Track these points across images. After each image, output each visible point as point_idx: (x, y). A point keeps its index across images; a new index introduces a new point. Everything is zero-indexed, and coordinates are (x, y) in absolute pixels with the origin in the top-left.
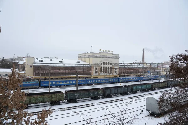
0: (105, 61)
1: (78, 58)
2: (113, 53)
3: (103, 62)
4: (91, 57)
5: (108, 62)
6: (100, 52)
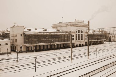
0: (79, 30)
1: (53, 27)
2: (84, 22)
3: (77, 30)
4: (69, 26)
5: (81, 30)
6: (75, 22)
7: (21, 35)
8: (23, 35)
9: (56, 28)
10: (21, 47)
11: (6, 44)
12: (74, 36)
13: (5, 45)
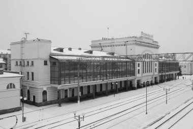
0: (147, 53)
2: (153, 38)
3: (144, 54)
7: (46, 63)
8: (49, 63)
9: (100, 49)
10: (45, 93)
11: (11, 86)
12: (140, 65)
13: (8, 88)
